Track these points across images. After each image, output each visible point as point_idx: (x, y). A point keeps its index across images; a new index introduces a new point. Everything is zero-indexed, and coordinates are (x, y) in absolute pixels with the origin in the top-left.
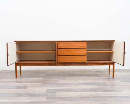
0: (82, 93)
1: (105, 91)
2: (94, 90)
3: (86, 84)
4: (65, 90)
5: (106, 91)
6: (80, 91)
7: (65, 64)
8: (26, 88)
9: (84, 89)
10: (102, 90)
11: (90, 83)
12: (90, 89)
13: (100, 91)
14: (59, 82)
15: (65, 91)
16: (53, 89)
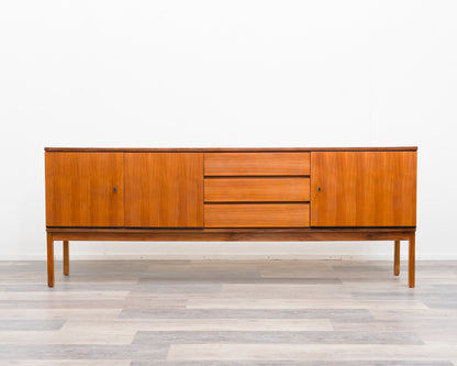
0: (271, 347)
1: (358, 341)
2: (319, 338)
3: (290, 314)
4: (205, 337)
5: (365, 340)
6: (262, 342)
7: (231, 234)
8: (58, 328)
9: (279, 333)
10: (348, 339)
11: (305, 311)
12: (302, 333)
13: (341, 343)
14: (188, 307)
15: (205, 341)
16: (161, 333)
